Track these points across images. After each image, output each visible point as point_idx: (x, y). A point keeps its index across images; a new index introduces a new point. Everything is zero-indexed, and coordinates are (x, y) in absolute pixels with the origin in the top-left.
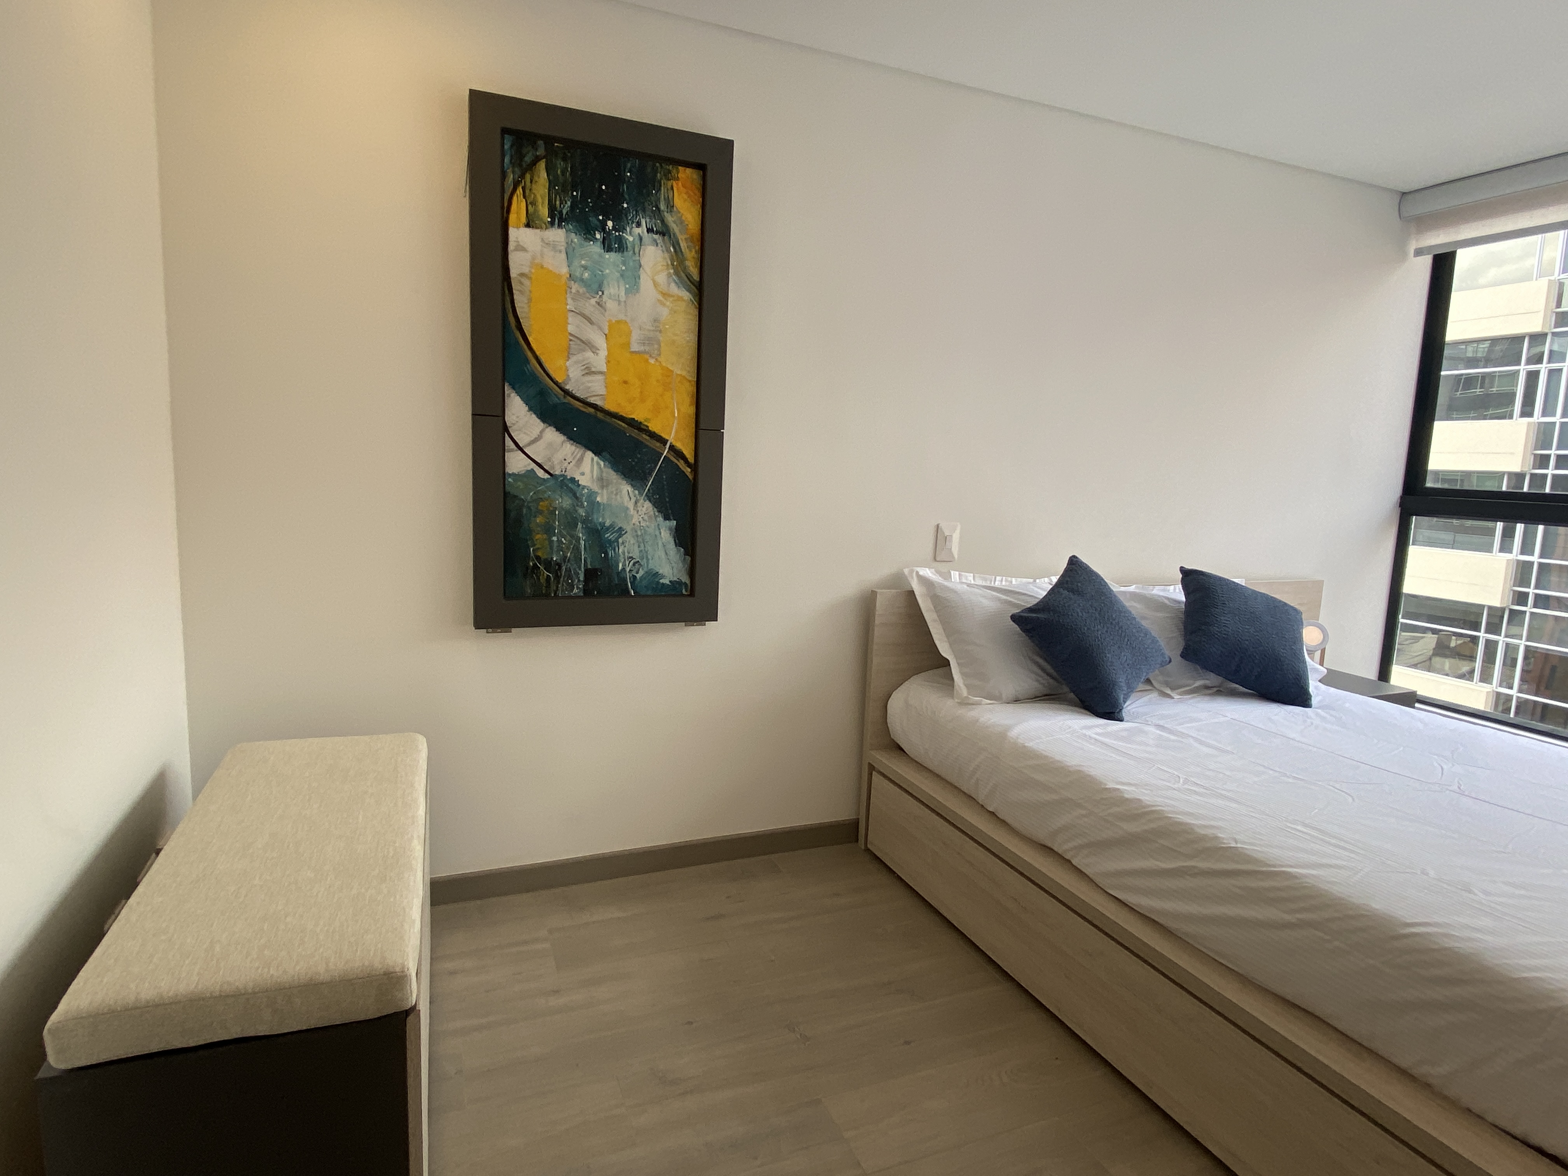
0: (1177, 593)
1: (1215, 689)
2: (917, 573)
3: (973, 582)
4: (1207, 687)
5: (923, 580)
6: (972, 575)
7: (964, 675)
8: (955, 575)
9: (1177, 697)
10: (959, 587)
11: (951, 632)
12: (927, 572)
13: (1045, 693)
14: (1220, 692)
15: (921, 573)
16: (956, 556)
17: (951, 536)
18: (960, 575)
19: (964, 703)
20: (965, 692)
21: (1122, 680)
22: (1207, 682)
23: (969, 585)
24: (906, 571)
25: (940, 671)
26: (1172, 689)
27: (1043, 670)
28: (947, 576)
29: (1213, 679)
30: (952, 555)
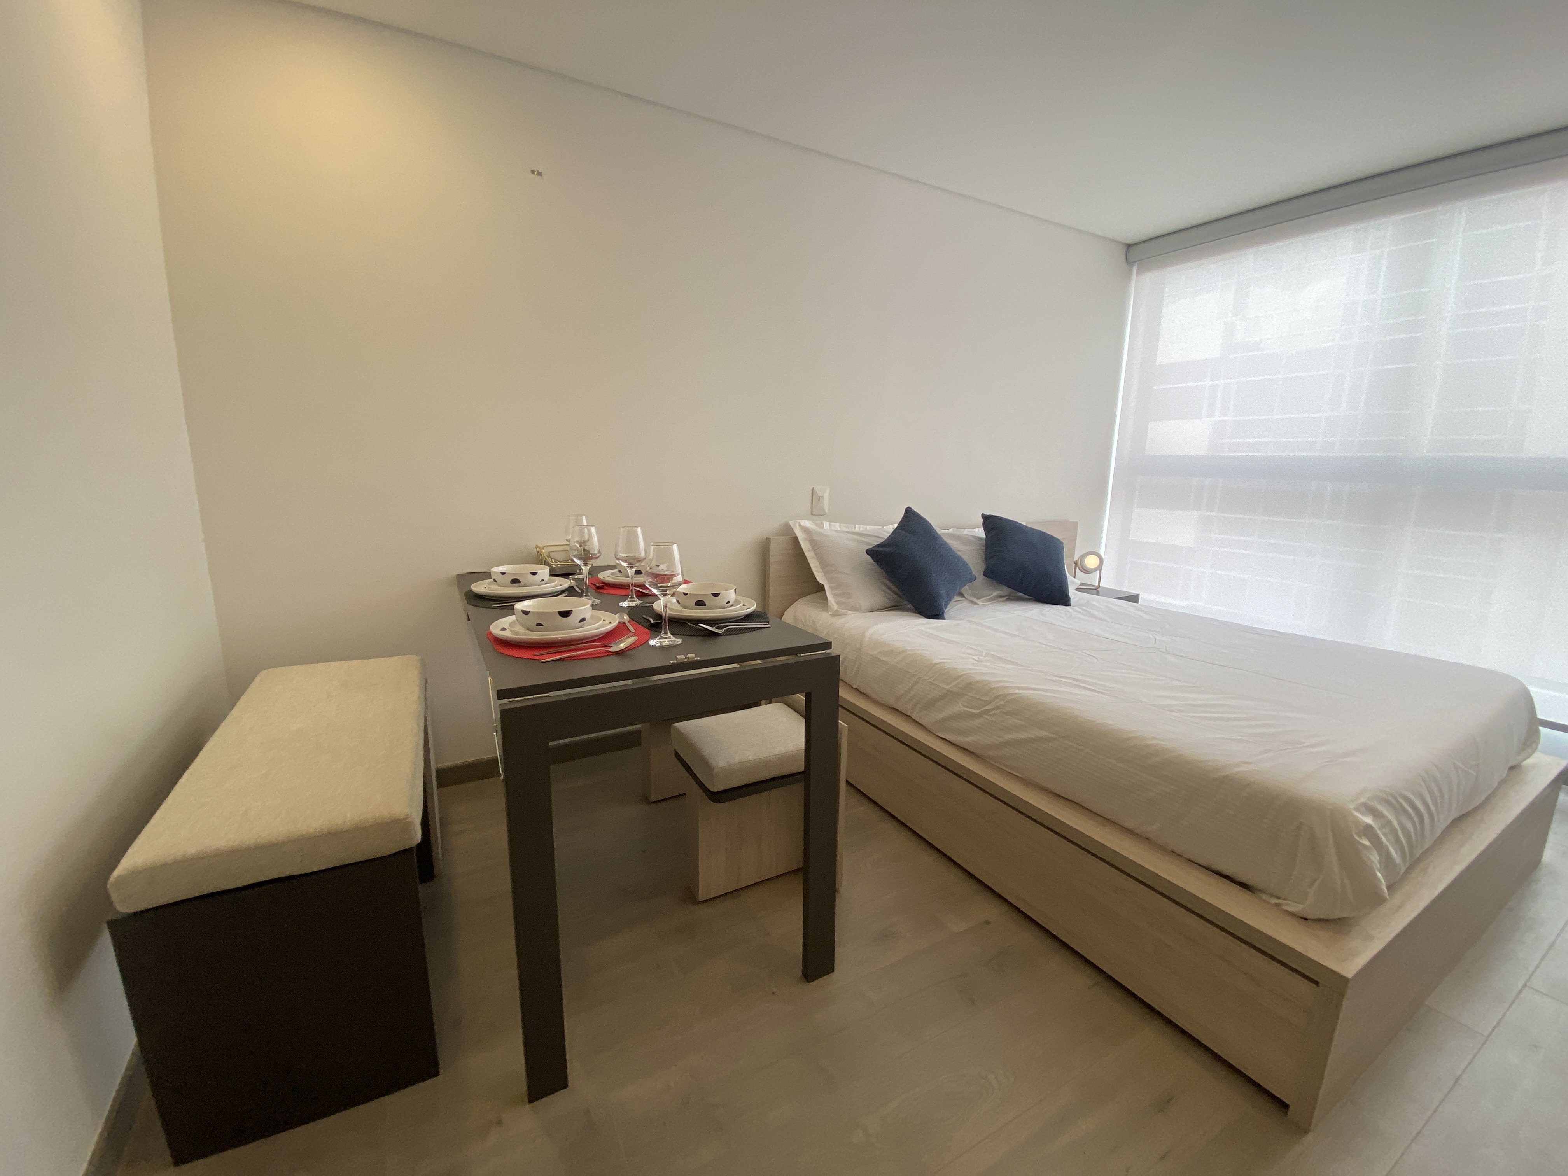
0: (981, 532)
1: (1007, 597)
2: (800, 525)
3: (839, 529)
4: (1001, 597)
5: (804, 529)
6: (838, 524)
7: (835, 595)
8: (826, 525)
9: (981, 603)
10: (829, 533)
11: (824, 565)
12: (807, 523)
13: (892, 605)
14: (1011, 599)
15: (802, 524)
16: (827, 510)
17: (823, 496)
18: (830, 525)
19: (836, 614)
20: (835, 607)
21: (943, 592)
22: (1001, 593)
23: (837, 531)
24: (791, 523)
25: (819, 594)
26: (978, 599)
27: (890, 588)
28: (822, 526)
29: (1006, 590)
30: (824, 510)
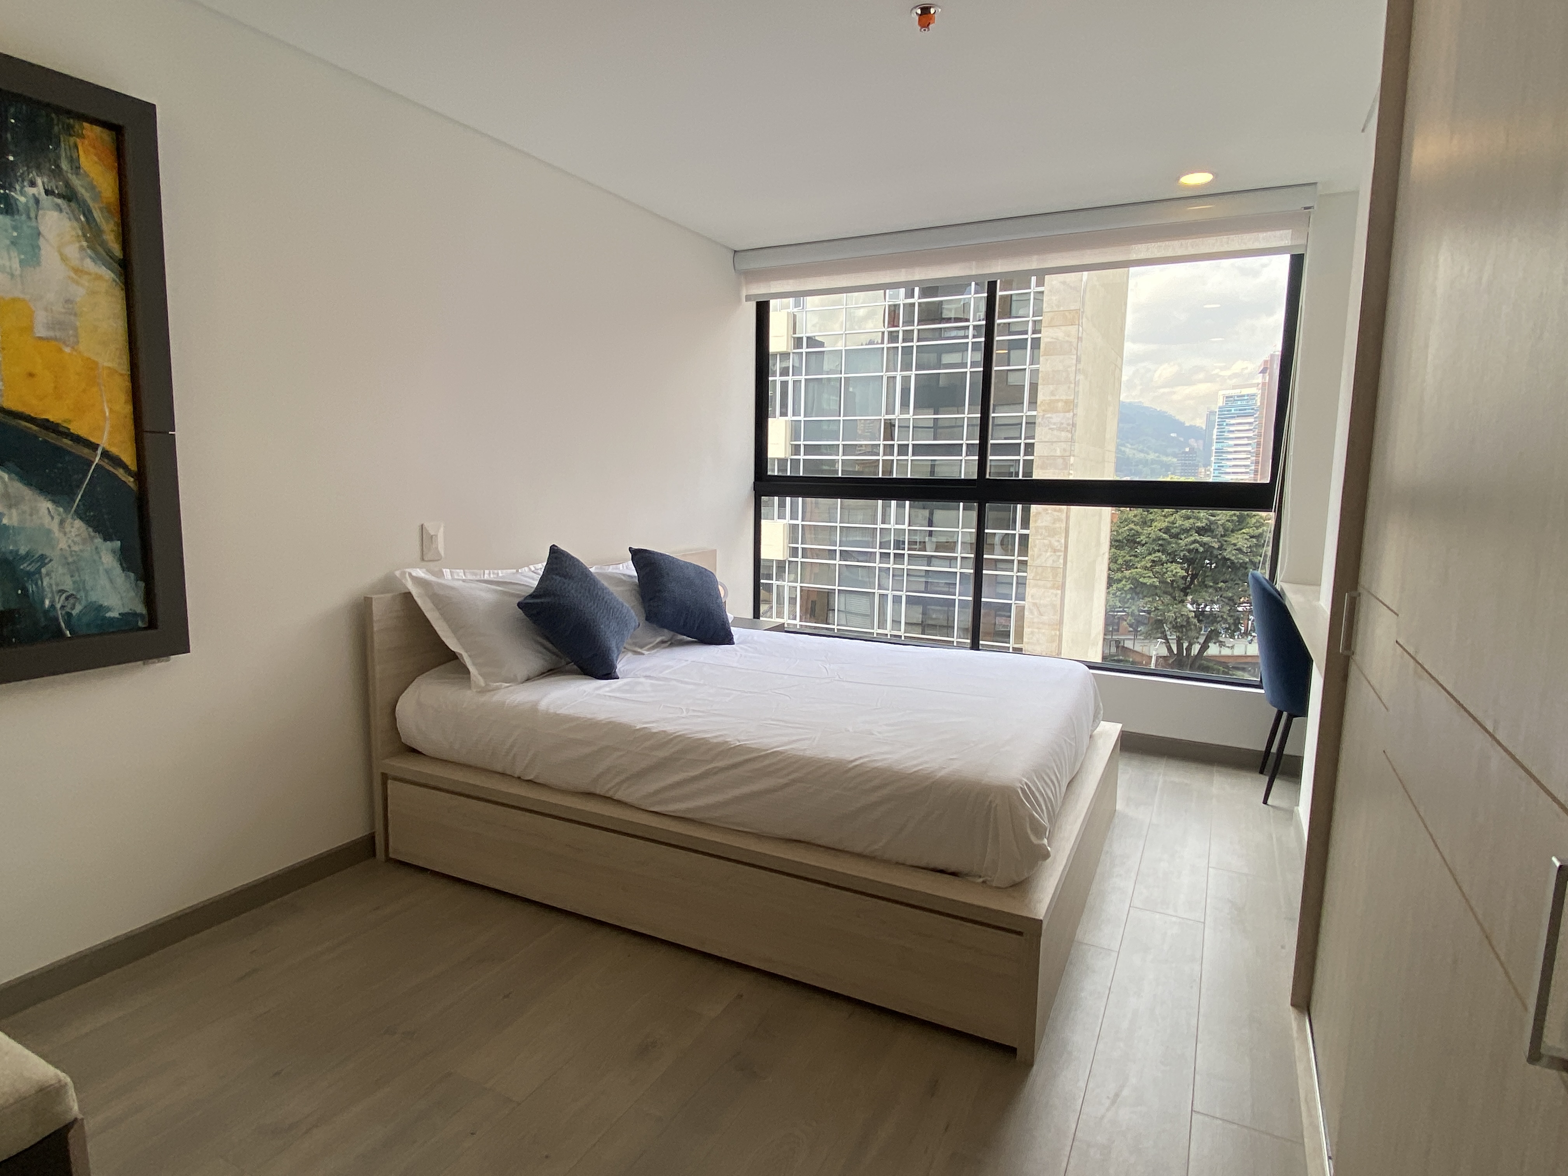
0: (630, 570)
1: (669, 643)
2: (410, 574)
3: (465, 578)
4: (663, 642)
5: (417, 580)
6: (462, 571)
7: (474, 664)
8: (447, 572)
9: (646, 653)
10: (457, 584)
11: (458, 627)
12: (420, 573)
13: (549, 668)
14: (673, 644)
15: (414, 574)
16: (442, 553)
17: (436, 535)
18: (451, 572)
19: (483, 691)
20: (481, 681)
21: (613, 645)
22: (663, 638)
23: (464, 581)
24: (397, 573)
25: (449, 665)
26: (641, 647)
28: (440, 574)
29: (666, 635)
30: (438, 553)
